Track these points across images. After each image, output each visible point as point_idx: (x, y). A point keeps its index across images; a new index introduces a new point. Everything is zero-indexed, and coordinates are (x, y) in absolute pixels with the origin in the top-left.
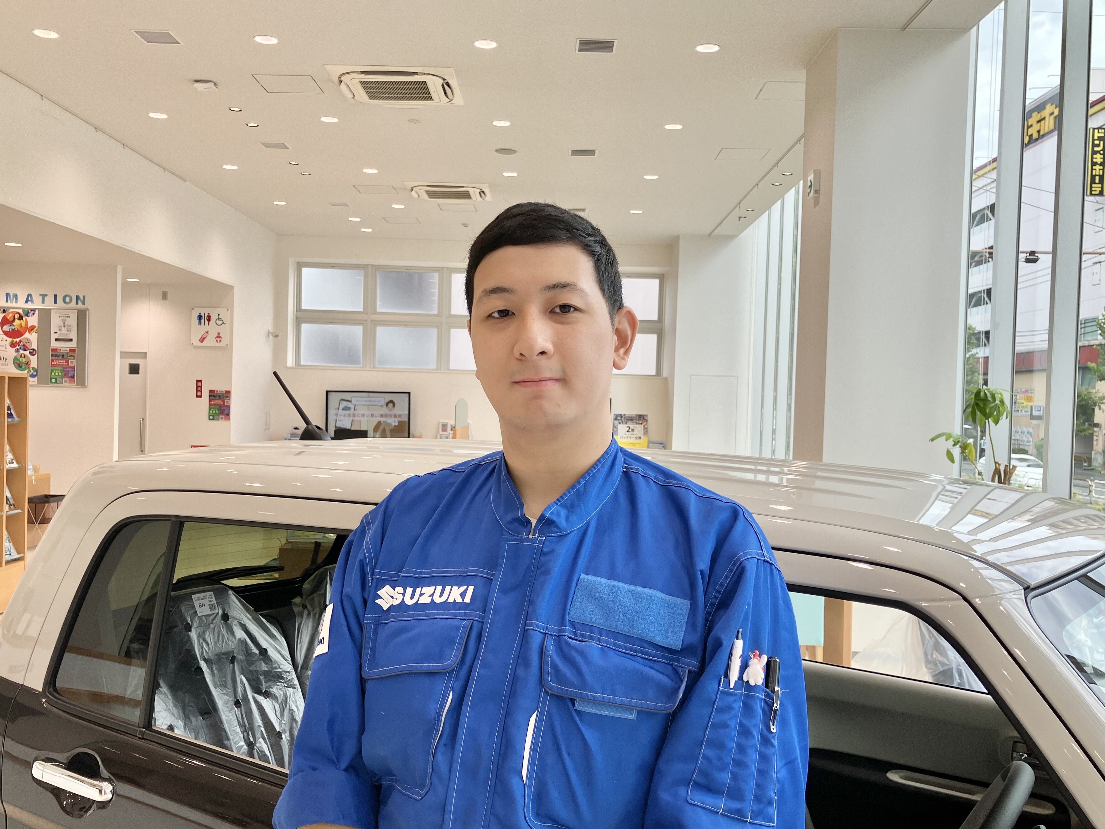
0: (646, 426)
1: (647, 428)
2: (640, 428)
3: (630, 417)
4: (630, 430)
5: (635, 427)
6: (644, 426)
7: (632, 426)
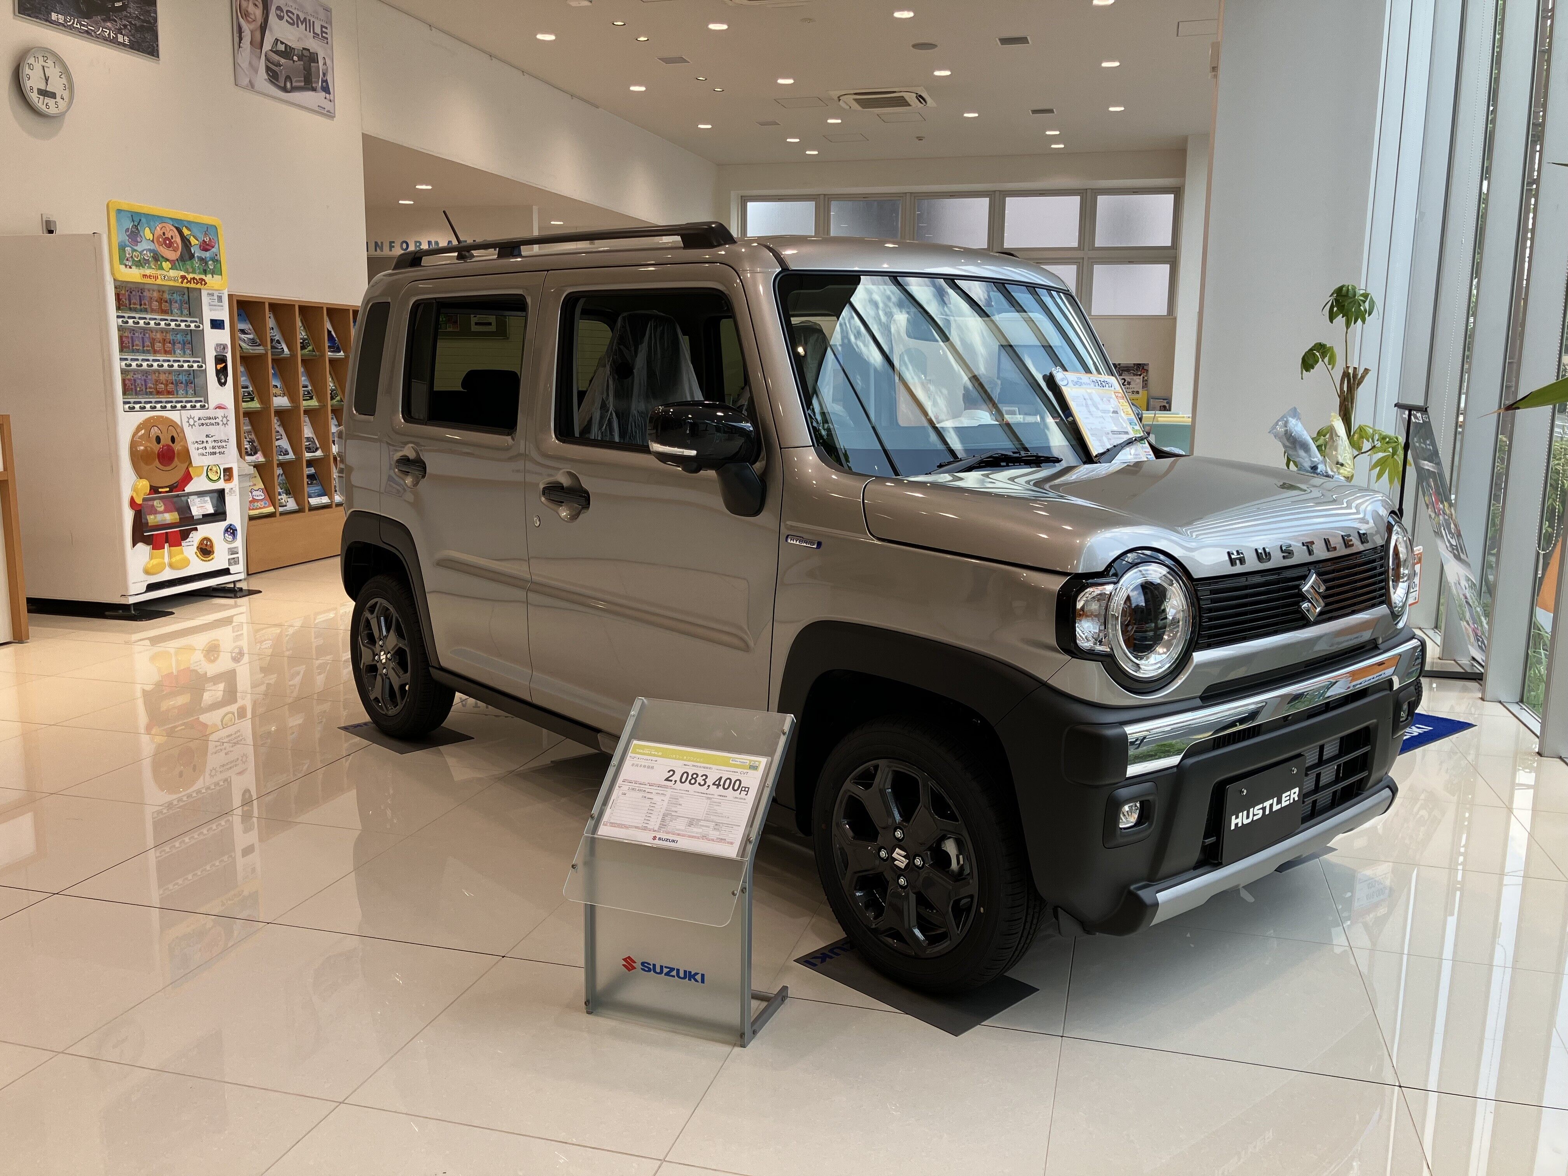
0: (1146, 378)
1: (1146, 380)
2: (1138, 381)
3: (1126, 367)
4: (1126, 383)
5: (1131, 379)
6: (1143, 377)
7: (1128, 378)
